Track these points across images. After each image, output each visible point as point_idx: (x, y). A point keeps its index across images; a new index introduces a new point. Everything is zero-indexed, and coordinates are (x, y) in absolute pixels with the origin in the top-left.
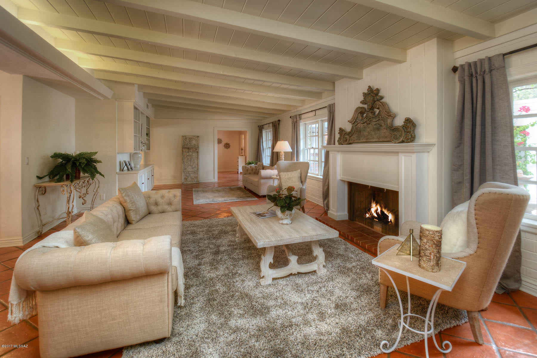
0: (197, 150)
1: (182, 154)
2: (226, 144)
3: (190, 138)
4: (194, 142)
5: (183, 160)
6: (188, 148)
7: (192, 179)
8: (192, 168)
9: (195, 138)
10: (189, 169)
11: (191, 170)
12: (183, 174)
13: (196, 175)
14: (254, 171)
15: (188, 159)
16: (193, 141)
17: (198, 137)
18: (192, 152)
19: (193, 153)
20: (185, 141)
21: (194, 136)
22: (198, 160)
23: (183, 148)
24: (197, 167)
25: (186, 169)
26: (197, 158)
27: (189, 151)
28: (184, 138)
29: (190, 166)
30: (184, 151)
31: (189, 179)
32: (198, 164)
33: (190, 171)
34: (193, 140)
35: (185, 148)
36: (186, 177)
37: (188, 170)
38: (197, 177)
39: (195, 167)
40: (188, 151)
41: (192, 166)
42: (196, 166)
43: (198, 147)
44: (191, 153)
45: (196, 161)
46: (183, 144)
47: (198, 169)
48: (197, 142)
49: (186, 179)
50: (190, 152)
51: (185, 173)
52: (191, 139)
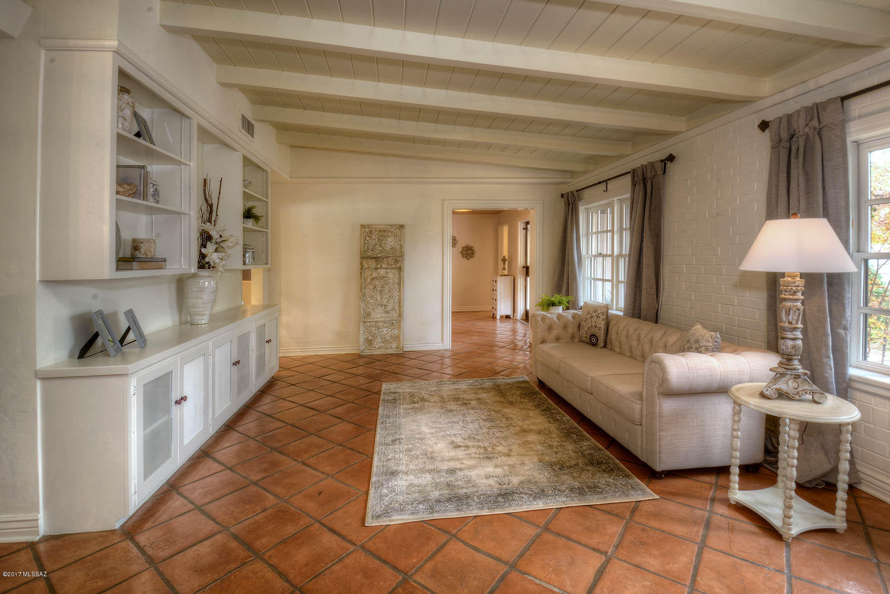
0: (398, 265)
1: (361, 273)
2: (466, 247)
3: (380, 231)
4: (390, 242)
5: (361, 289)
6: (376, 258)
7: (385, 341)
8: (387, 312)
9: (393, 230)
10: (378, 315)
11: (381, 317)
12: (362, 329)
13: (396, 332)
14: (570, 330)
15: (375, 287)
16: (389, 239)
17: (402, 226)
18: (386, 268)
19: (389, 271)
20: (368, 238)
21: (392, 226)
22: (400, 289)
23: (362, 258)
24: (398, 311)
25: (369, 315)
26: (399, 284)
27: (379, 266)
28: (367, 230)
29: (381, 306)
30: (366, 266)
31: (378, 342)
32: (400, 303)
33: (381, 322)
34: (388, 236)
35: (366, 258)
36: (371, 338)
37: (374, 318)
38: (397, 338)
39: (393, 309)
40: (374, 265)
41: (386, 306)
42: (397, 308)
43: (402, 255)
44: (382, 272)
45: (396, 294)
46: (364, 247)
47: (400, 315)
48: (400, 240)
49: (369, 342)
50: (381, 268)
51: (369, 325)
52: (383, 232)
